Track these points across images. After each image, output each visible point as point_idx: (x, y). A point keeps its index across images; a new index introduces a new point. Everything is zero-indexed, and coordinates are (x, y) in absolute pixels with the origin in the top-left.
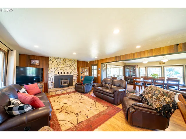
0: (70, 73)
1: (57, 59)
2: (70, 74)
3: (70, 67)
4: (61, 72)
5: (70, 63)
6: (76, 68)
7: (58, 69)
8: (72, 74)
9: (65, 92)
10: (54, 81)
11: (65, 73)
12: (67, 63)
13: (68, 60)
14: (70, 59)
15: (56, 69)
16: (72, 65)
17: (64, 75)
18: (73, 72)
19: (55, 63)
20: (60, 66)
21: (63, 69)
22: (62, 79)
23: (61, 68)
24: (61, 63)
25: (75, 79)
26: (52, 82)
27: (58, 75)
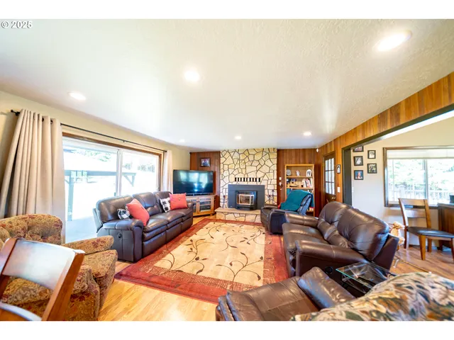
0: (258, 180)
1: (232, 154)
2: (259, 184)
3: (259, 167)
4: (240, 177)
5: (258, 157)
6: (275, 168)
7: (235, 173)
8: (263, 183)
9: (242, 219)
10: (227, 194)
11: (248, 179)
12: (251, 158)
13: (254, 152)
14: (258, 149)
15: (231, 171)
16: (262, 163)
17: (245, 183)
18: (266, 178)
19: (229, 161)
20: (237, 166)
21: (244, 171)
22: (239, 193)
23: (240, 171)
24: (239, 159)
25: (270, 196)
26: (224, 196)
27: (235, 183)
